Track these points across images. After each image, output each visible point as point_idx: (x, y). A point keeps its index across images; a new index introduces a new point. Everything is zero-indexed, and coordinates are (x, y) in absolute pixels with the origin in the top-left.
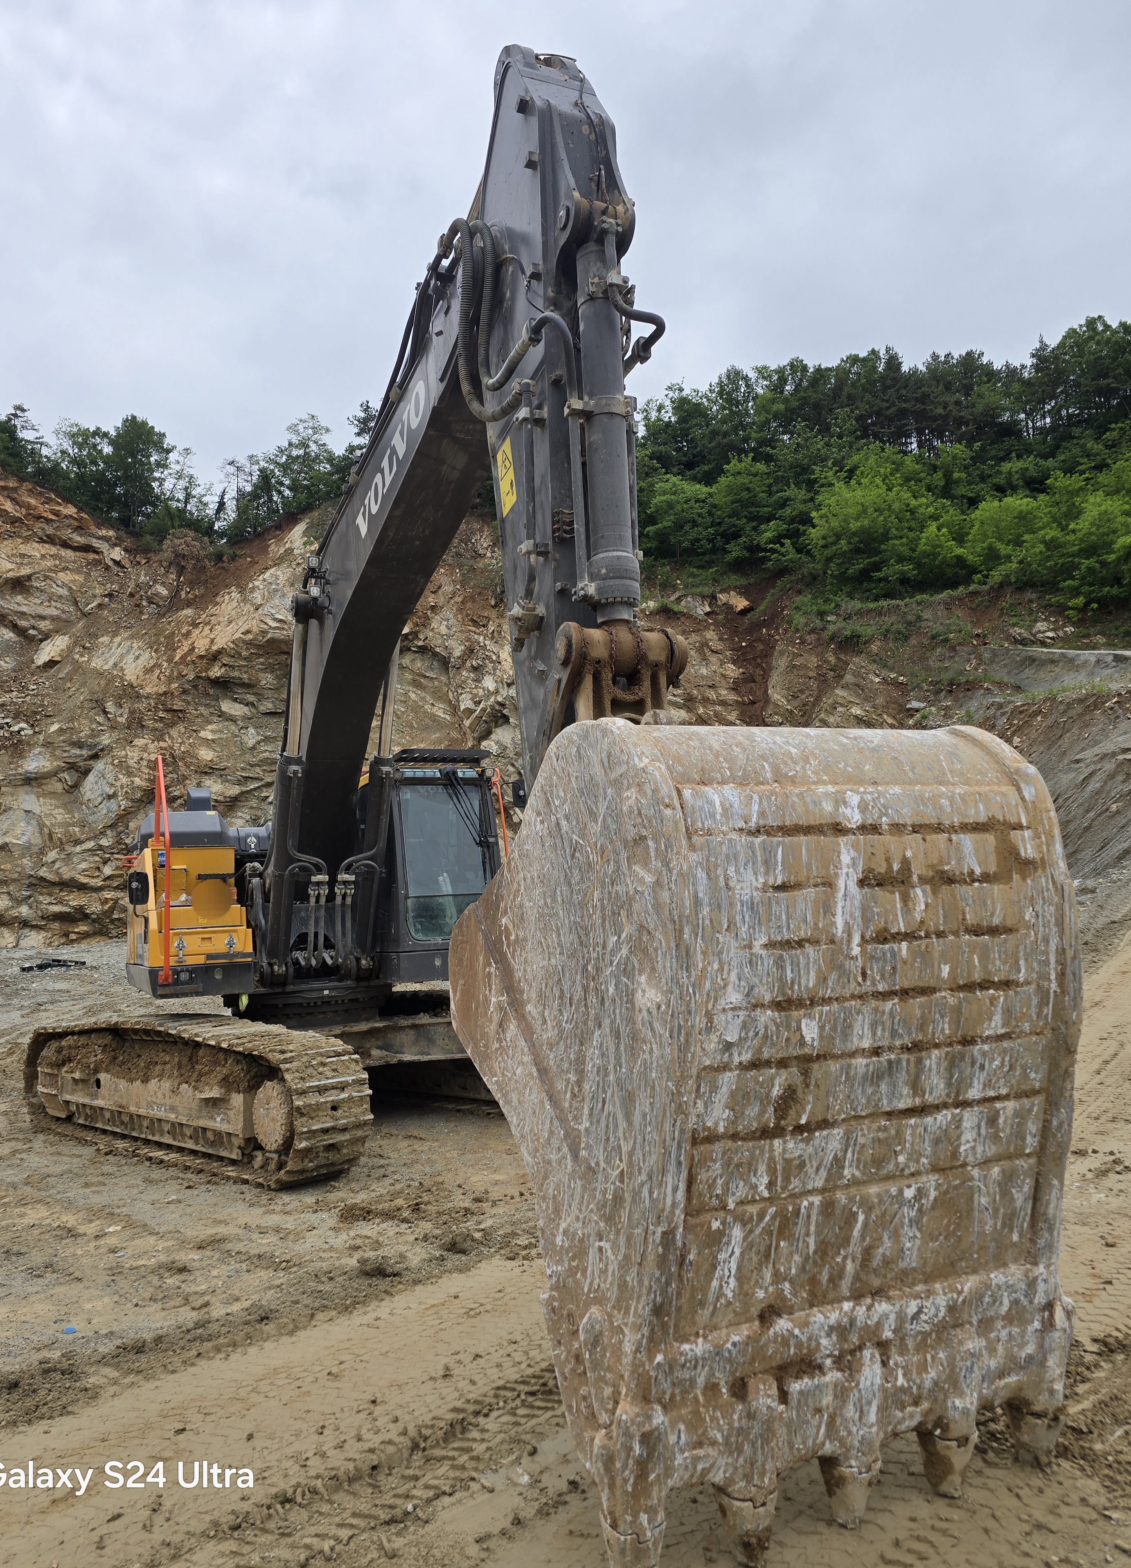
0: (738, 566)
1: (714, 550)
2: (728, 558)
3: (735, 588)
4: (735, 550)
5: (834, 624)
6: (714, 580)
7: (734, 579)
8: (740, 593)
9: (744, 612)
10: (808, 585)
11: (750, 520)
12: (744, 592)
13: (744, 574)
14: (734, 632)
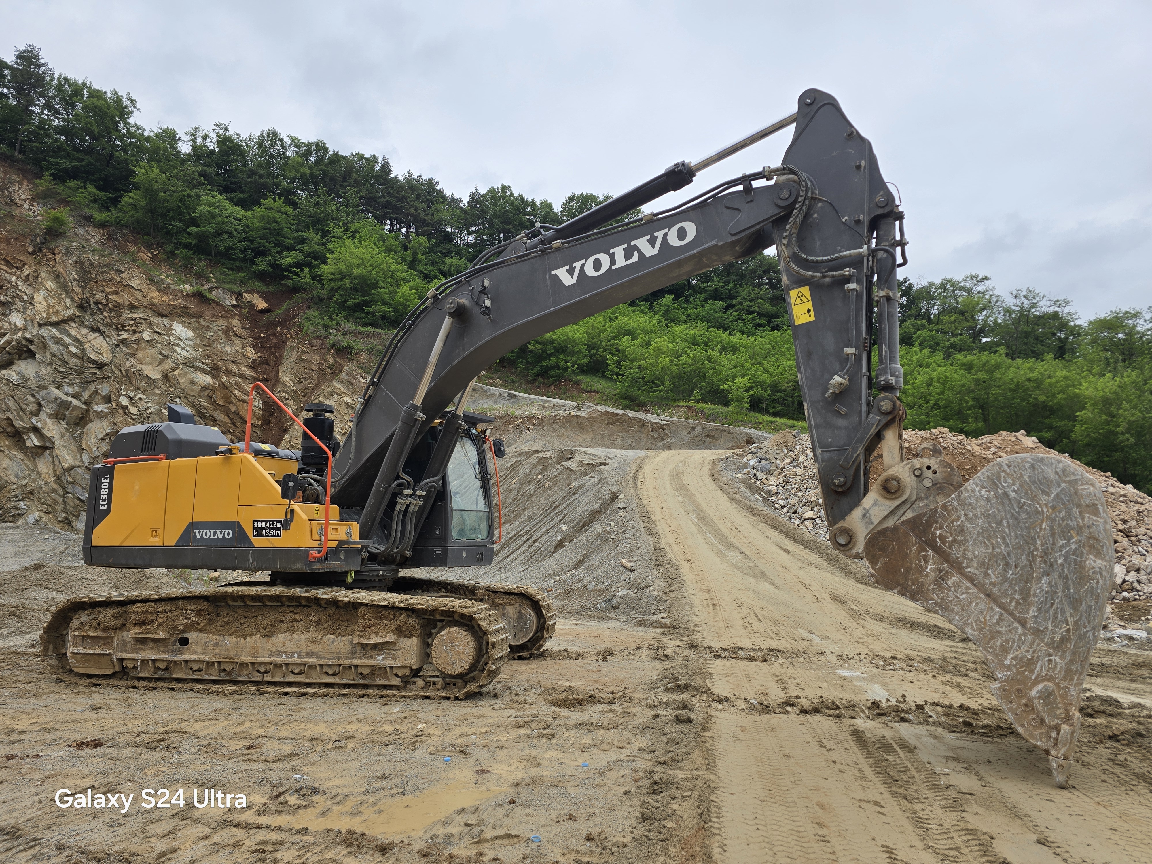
0: (261, 276)
1: (243, 260)
2: (255, 268)
3: (258, 292)
4: (261, 264)
5: (335, 336)
6: (242, 281)
7: (258, 285)
8: (261, 297)
9: (263, 311)
10: (316, 304)
11: (276, 245)
12: (265, 297)
13: (266, 284)
14: (255, 324)
